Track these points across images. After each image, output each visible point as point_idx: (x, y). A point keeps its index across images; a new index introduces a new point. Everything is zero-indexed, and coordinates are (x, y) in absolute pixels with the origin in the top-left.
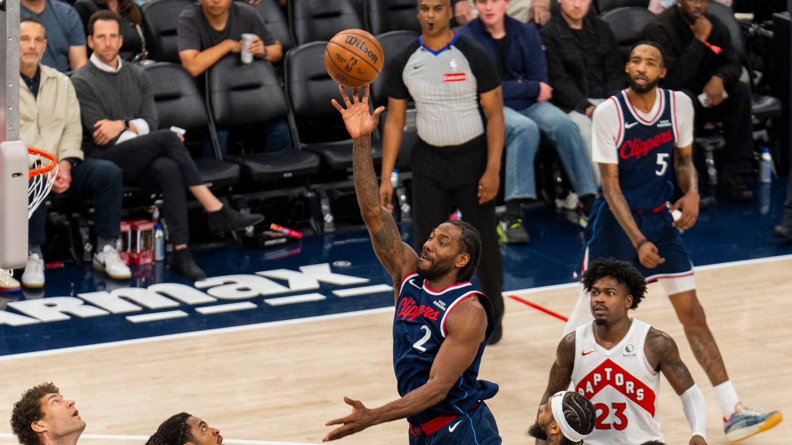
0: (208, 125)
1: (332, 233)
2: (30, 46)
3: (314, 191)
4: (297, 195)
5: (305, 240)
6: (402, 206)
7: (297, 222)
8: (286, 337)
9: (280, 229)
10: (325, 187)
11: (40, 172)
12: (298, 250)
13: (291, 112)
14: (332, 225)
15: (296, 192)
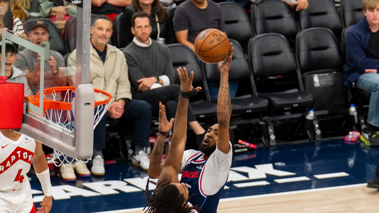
0: (202, 81)
1: (275, 146)
2: (102, 34)
3: (264, 121)
4: (254, 123)
5: (259, 149)
6: (316, 131)
7: (254, 139)
8: (247, 206)
9: (244, 143)
10: (271, 119)
11: (102, 103)
12: (255, 156)
13: (252, 74)
14: (275, 141)
15: (254, 121)
